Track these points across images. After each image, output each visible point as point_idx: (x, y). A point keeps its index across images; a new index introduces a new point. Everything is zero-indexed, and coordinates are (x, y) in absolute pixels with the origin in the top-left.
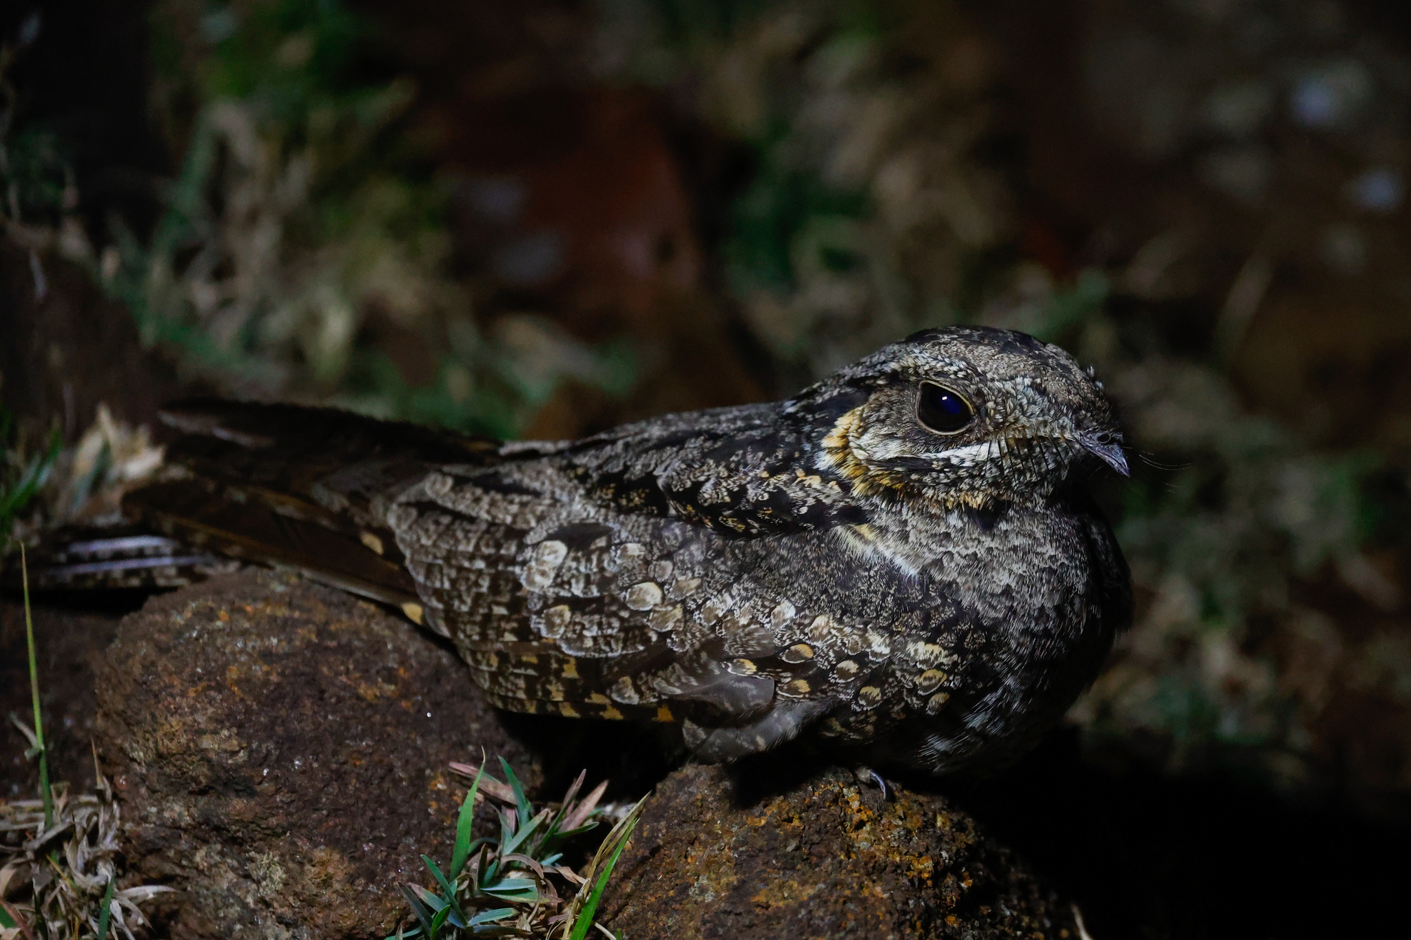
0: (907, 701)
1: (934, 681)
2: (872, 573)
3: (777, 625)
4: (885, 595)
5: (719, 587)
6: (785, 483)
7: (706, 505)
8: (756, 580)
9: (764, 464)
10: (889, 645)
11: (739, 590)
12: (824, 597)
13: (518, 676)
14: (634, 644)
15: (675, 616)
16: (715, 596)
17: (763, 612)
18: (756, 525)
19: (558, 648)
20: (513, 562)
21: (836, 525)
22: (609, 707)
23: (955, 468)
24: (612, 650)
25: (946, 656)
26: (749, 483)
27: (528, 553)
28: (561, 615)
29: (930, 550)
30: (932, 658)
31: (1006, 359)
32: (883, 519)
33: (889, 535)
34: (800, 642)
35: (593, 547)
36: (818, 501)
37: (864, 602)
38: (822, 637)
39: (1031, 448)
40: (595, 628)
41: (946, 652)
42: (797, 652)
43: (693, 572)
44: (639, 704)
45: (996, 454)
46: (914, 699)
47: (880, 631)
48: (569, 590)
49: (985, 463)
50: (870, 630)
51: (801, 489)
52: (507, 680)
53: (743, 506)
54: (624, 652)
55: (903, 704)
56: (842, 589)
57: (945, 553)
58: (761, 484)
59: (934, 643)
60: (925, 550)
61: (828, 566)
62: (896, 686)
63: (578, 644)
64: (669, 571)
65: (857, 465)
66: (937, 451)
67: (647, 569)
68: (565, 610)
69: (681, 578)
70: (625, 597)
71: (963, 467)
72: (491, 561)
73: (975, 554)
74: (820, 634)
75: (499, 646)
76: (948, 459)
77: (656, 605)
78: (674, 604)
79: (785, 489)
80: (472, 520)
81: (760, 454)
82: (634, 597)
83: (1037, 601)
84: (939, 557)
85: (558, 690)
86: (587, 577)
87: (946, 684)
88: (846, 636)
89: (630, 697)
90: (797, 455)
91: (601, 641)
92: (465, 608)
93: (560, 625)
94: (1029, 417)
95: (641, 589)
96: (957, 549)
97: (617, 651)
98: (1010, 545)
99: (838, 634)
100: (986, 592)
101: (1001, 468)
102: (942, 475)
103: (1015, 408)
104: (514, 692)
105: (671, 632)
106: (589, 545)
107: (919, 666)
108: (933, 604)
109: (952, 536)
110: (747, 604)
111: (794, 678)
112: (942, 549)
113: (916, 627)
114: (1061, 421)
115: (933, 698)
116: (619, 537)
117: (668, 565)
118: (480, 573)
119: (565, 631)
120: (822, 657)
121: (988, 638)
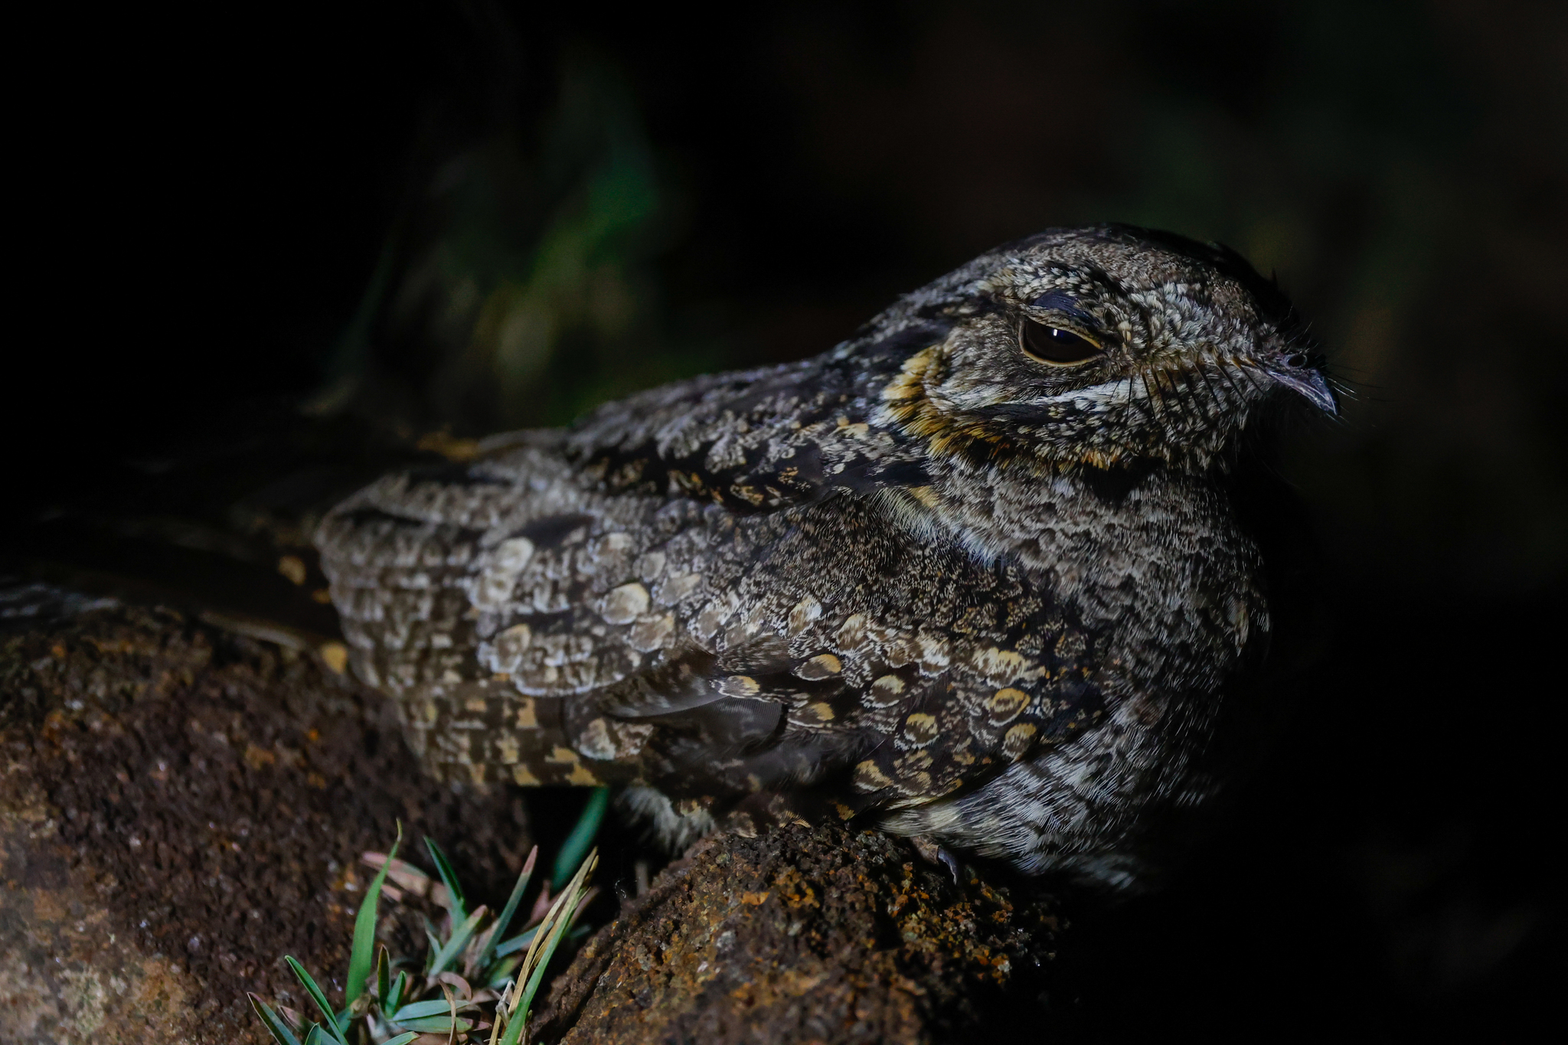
0: (974, 737)
1: (1011, 706)
2: (927, 552)
3: (796, 630)
4: (944, 583)
5: (723, 584)
6: (821, 435)
7: (715, 471)
8: (771, 569)
9: (797, 413)
10: (948, 653)
11: (749, 585)
12: (860, 587)
13: (461, 732)
14: (610, 673)
15: (664, 628)
16: (718, 597)
17: (778, 614)
18: (777, 493)
19: (511, 686)
20: (462, 572)
21: (882, 487)
22: (577, 767)
23: (1081, 415)
24: (581, 683)
25: (1028, 669)
26: (772, 437)
27: (484, 560)
28: (518, 639)
29: (1023, 528)
30: (1009, 671)
31: (1152, 259)
32: (957, 486)
33: (965, 508)
34: (825, 651)
35: (566, 543)
36: (860, 456)
37: (915, 593)
38: (855, 644)
39: (1191, 385)
40: (561, 654)
41: (1029, 663)
42: (819, 666)
43: (691, 566)
44: (616, 759)
45: (1141, 392)
46: (984, 732)
47: (938, 634)
48: (531, 605)
49: (1125, 406)
50: (922, 633)
51: (839, 441)
52: (447, 738)
53: (763, 468)
54: (598, 685)
55: (969, 741)
56: (885, 576)
57: (1043, 531)
58: (787, 438)
59: (1012, 649)
60: (1016, 527)
61: (867, 542)
62: (958, 713)
63: (538, 679)
64: (660, 568)
65: (933, 417)
66: (1055, 394)
67: (631, 567)
68: (523, 631)
69: (674, 575)
70: (600, 608)
71: (1094, 414)
72: (436, 575)
73: (1087, 533)
74: (853, 639)
75: (438, 691)
76: (1072, 403)
77: (640, 615)
78: (663, 612)
79: (817, 441)
80: (418, 524)
81: (795, 400)
82: (613, 606)
83: (1175, 602)
84: (1034, 536)
85: (511, 748)
86: (555, 584)
87: (1029, 711)
88: (887, 641)
89: (603, 750)
90: (843, 398)
91: (568, 671)
92: (398, 643)
93: (515, 654)
94: (1184, 339)
95: (622, 594)
96: (1062, 525)
97: (588, 684)
98: (1143, 521)
99: (876, 639)
100: (1095, 584)
101: (1148, 412)
102: (1064, 425)
103: (1163, 327)
104: (455, 755)
105: (658, 651)
106: (561, 541)
107: (989, 683)
108: (1012, 594)
109: (1058, 507)
110: (759, 605)
111: (812, 701)
112: (1040, 526)
113: (987, 627)
114: (1233, 341)
115: (1011, 731)
116: (601, 526)
117: (659, 558)
118: (420, 593)
119: (523, 663)
120: (853, 672)
121: (1089, 643)
